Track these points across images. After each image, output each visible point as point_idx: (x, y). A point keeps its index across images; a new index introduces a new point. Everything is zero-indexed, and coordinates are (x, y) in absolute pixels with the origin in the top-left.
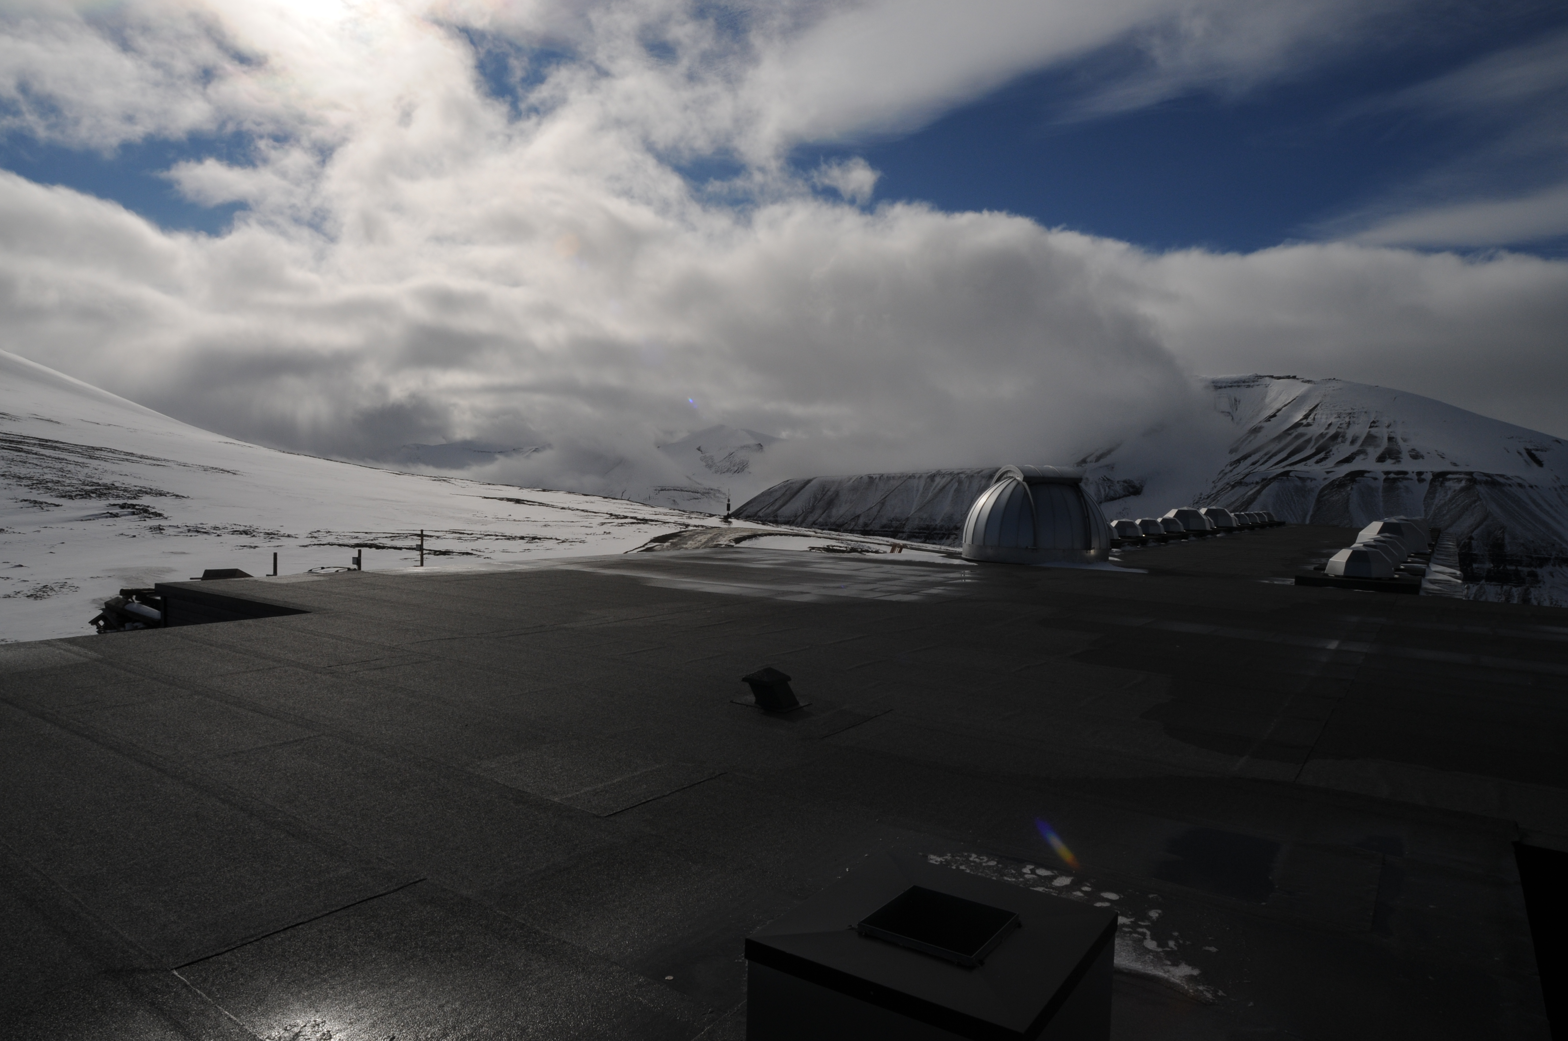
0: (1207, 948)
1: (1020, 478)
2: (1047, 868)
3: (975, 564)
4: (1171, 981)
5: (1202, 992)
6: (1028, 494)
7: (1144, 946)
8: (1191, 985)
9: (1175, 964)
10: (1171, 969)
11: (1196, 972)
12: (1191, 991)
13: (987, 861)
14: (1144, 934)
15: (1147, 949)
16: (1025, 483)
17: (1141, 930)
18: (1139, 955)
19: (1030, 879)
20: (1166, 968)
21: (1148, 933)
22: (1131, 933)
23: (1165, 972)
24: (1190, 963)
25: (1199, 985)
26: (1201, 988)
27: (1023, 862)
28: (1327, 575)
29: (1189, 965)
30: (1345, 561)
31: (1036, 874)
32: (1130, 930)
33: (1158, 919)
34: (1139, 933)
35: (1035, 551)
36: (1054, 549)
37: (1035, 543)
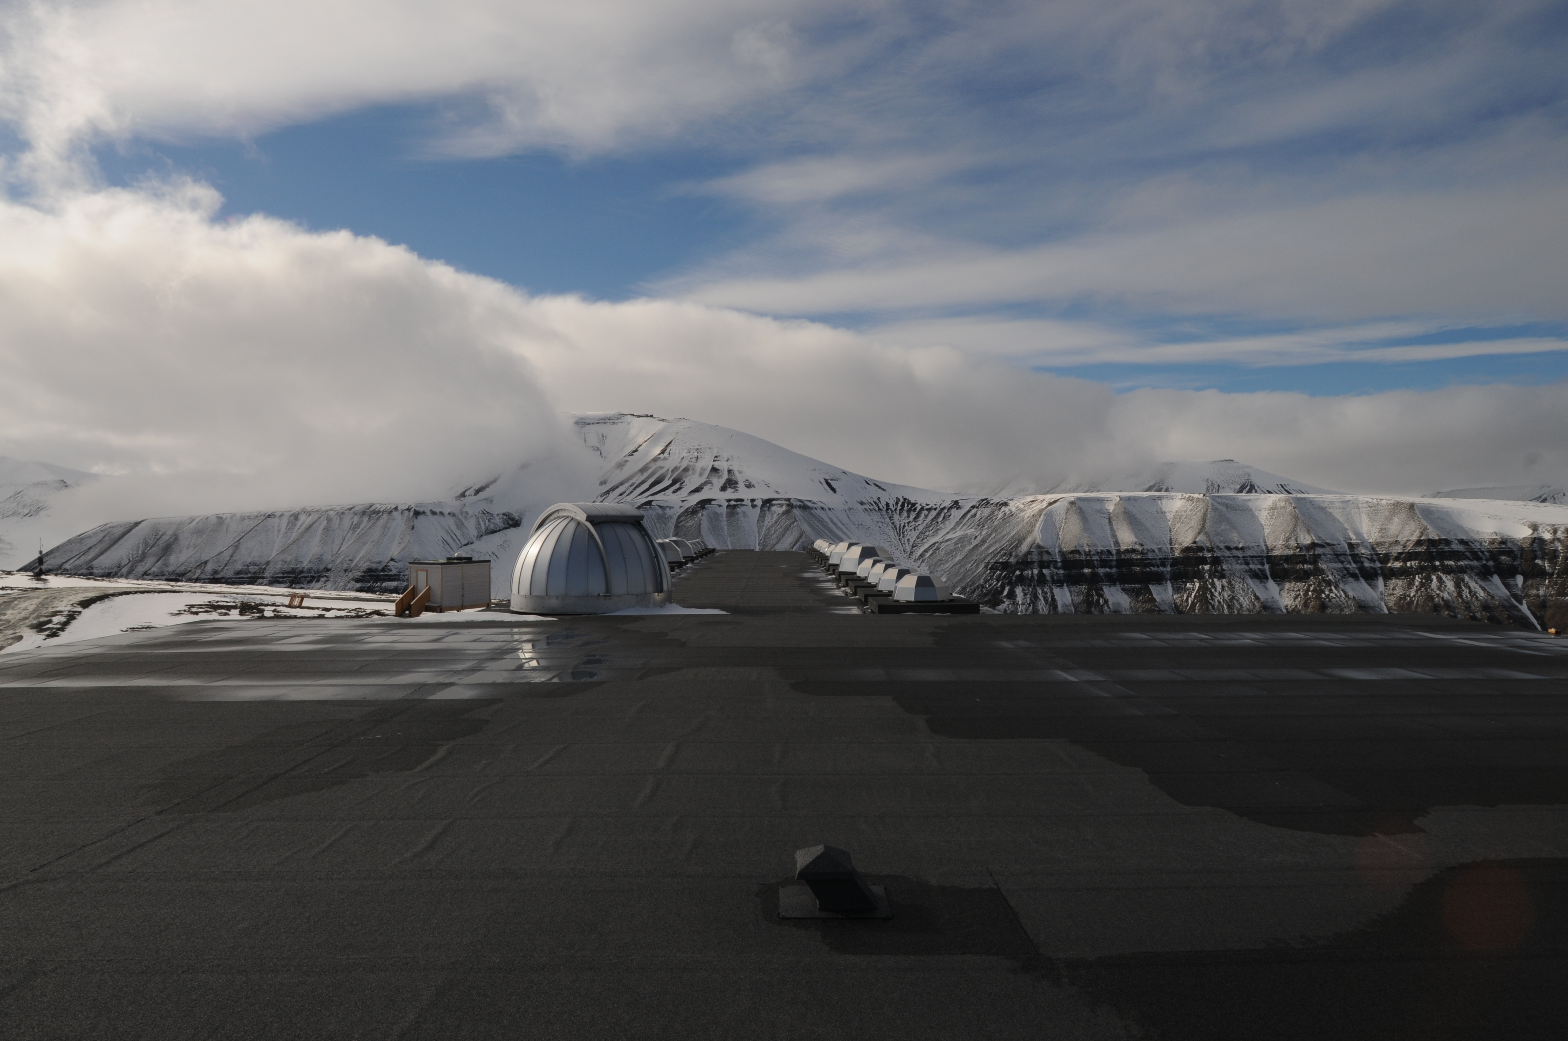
1: (582, 517)
16: (588, 525)
35: (608, 598)
36: (628, 594)
37: (608, 589)
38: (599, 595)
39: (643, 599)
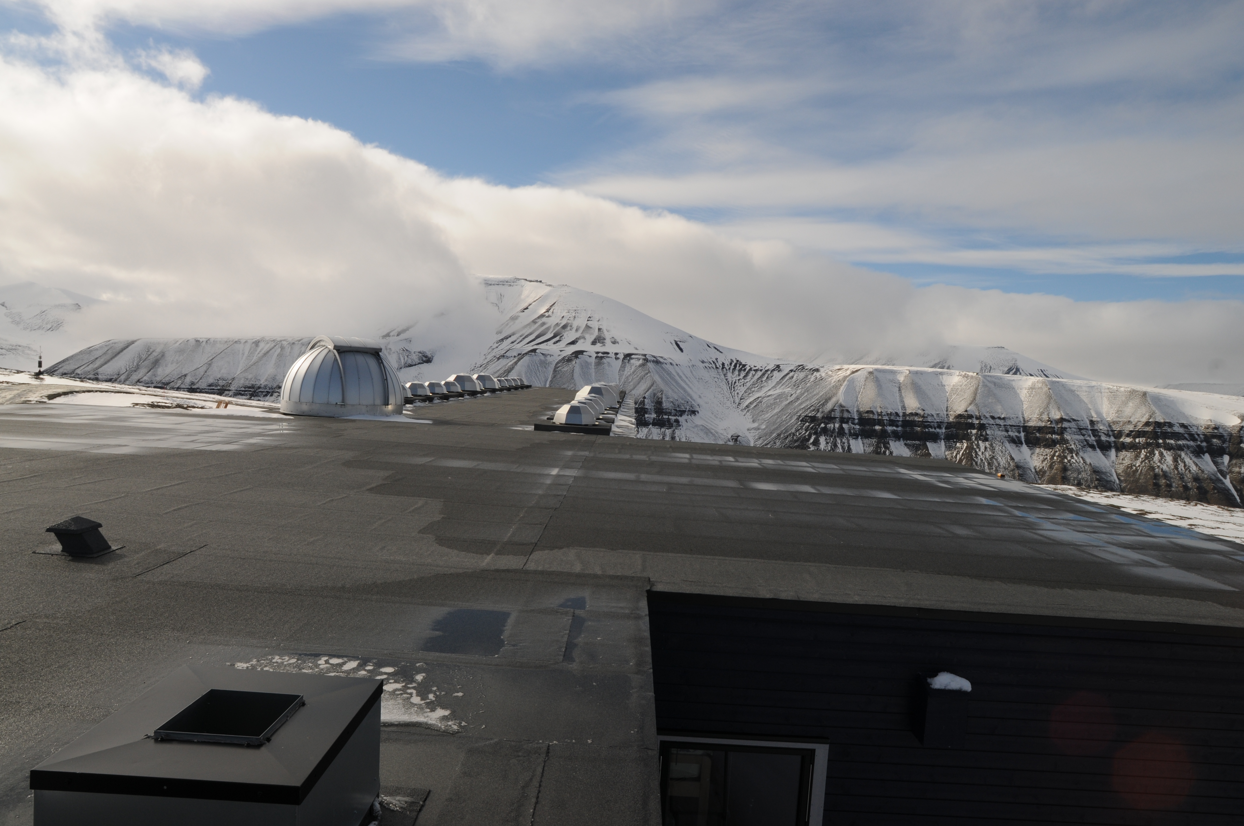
0: (456, 694)
1: (331, 347)
2: (338, 657)
3: (292, 418)
4: (429, 723)
5: (450, 726)
6: (337, 360)
7: (411, 702)
8: (443, 723)
9: (433, 710)
10: (430, 714)
11: (447, 713)
12: (443, 727)
13: (288, 660)
14: (411, 694)
15: (412, 703)
16: (335, 352)
17: (409, 691)
18: (407, 709)
19: (325, 668)
20: (426, 715)
21: (414, 692)
22: (401, 694)
23: (425, 717)
24: (443, 708)
25: (448, 722)
27: (318, 656)
29: (443, 709)
30: (566, 415)
31: (329, 664)
32: (401, 692)
33: (422, 681)
34: (408, 694)
35: (343, 406)
36: (359, 404)
37: (343, 401)
38: (337, 403)
39: (373, 409)
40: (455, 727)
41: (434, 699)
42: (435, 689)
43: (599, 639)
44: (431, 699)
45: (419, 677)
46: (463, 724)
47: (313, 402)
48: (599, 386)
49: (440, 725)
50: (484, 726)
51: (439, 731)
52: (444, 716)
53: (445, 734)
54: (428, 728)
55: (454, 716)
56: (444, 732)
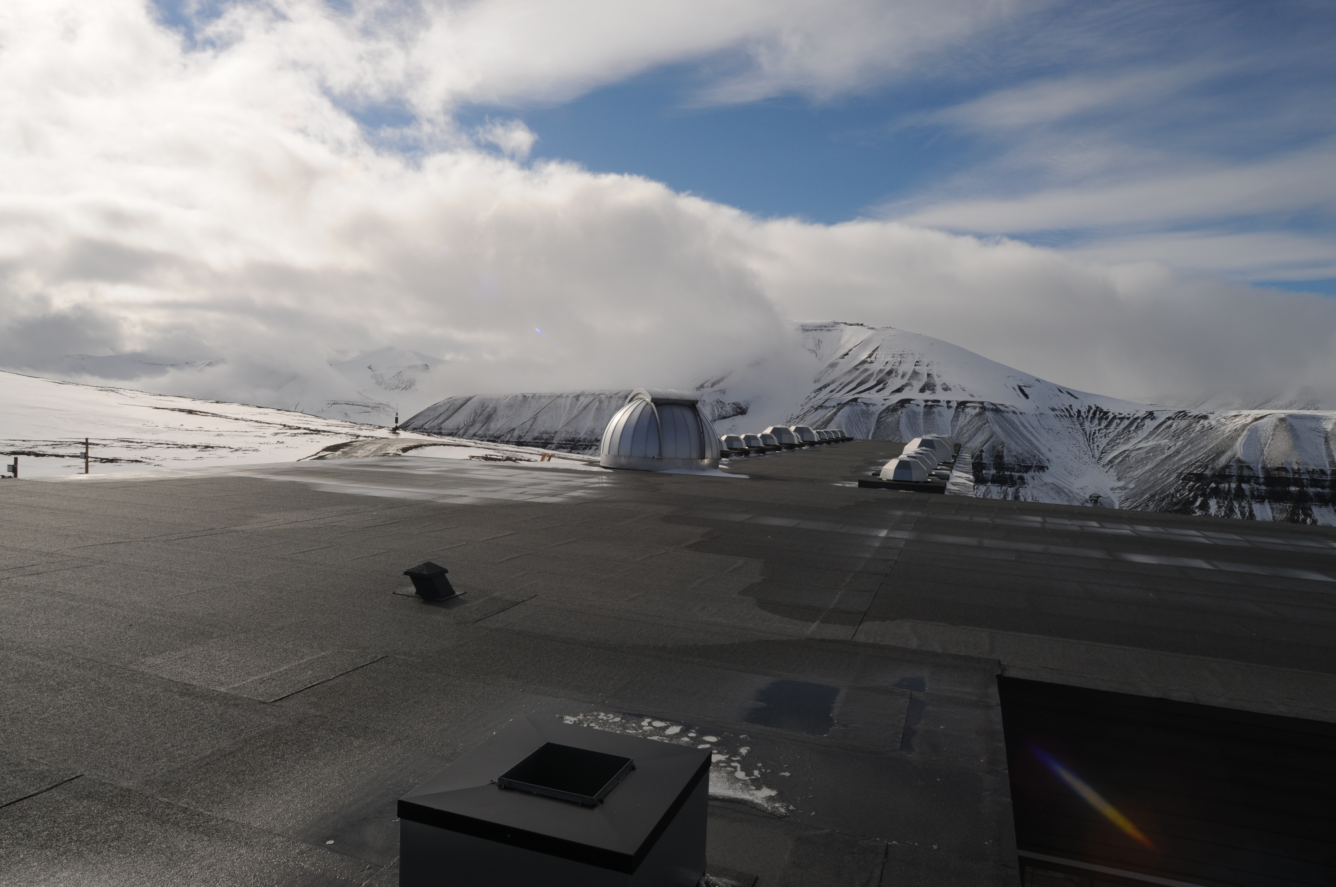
0: (783, 774)
1: (649, 400)
2: (661, 720)
3: (611, 471)
4: (755, 802)
5: (777, 808)
6: (654, 413)
7: (735, 777)
8: (770, 803)
9: (758, 788)
10: (755, 792)
11: (773, 793)
12: (769, 808)
13: (613, 718)
14: (735, 768)
15: (737, 778)
16: (652, 404)
17: (733, 764)
18: (731, 784)
19: (648, 730)
20: (751, 792)
21: (739, 766)
22: (725, 767)
23: (751, 795)
24: (770, 787)
25: (775, 803)
26: (777, 805)
27: (641, 717)
28: (881, 479)
29: (769, 788)
30: (894, 468)
31: (652, 726)
32: (725, 764)
33: (746, 754)
34: (732, 767)
35: (660, 460)
36: (676, 458)
37: (660, 454)
38: (654, 457)
39: (689, 462)
40: (783, 810)
41: (759, 776)
42: (760, 765)
43: (942, 727)
44: (756, 776)
45: (744, 751)
46: (791, 807)
47: (631, 456)
48: (931, 438)
49: (766, 806)
50: (813, 813)
51: (766, 812)
52: (771, 796)
53: (772, 816)
54: (754, 807)
55: (780, 797)
56: (771, 813)
